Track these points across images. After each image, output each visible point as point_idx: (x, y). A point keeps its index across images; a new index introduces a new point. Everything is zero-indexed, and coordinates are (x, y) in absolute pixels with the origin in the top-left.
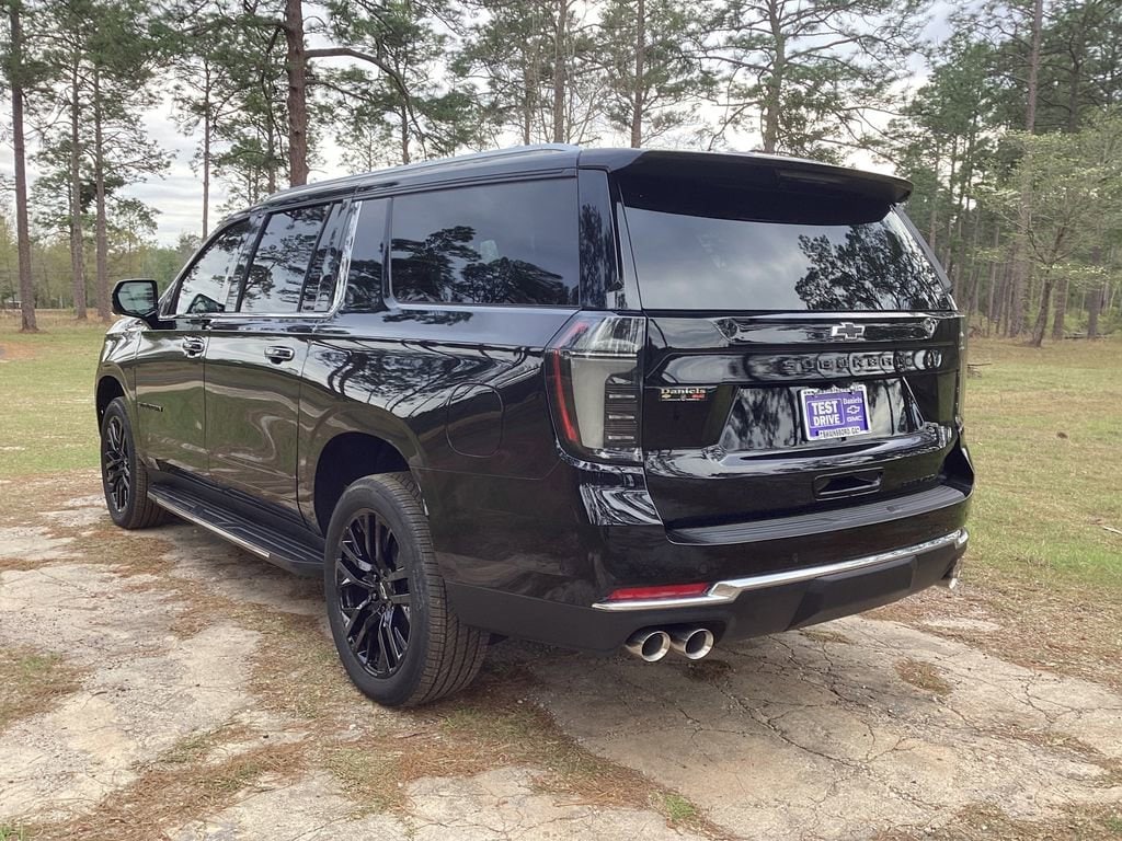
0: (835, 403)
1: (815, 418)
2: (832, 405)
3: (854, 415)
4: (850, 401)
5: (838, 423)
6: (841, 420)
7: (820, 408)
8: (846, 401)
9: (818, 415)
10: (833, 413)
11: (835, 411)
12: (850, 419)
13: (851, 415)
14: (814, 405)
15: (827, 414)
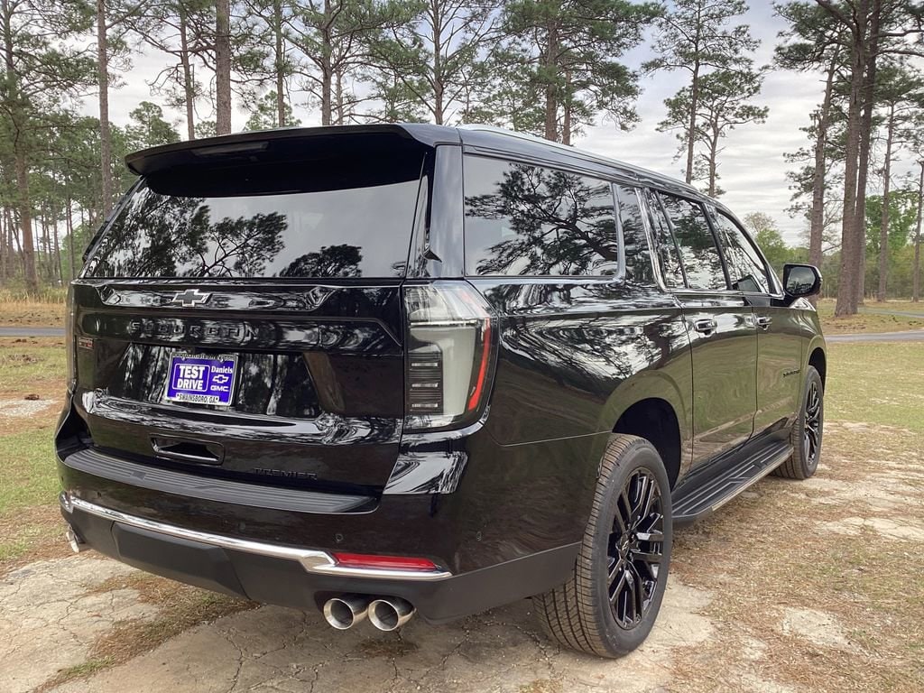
0: (202, 369)
1: (179, 380)
2: (199, 371)
3: (220, 385)
4: (218, 370)
5: (200, 389)
6: (204, 387)
7: (187, 372)
8: (214, 369)
9: (183, 378)
10: (198, 379)
11: (201, 377)
12: (214, 388)
13: (216, 384)
14: (182, 367)
15: (191, 378)
